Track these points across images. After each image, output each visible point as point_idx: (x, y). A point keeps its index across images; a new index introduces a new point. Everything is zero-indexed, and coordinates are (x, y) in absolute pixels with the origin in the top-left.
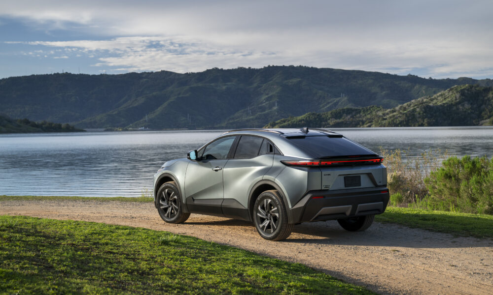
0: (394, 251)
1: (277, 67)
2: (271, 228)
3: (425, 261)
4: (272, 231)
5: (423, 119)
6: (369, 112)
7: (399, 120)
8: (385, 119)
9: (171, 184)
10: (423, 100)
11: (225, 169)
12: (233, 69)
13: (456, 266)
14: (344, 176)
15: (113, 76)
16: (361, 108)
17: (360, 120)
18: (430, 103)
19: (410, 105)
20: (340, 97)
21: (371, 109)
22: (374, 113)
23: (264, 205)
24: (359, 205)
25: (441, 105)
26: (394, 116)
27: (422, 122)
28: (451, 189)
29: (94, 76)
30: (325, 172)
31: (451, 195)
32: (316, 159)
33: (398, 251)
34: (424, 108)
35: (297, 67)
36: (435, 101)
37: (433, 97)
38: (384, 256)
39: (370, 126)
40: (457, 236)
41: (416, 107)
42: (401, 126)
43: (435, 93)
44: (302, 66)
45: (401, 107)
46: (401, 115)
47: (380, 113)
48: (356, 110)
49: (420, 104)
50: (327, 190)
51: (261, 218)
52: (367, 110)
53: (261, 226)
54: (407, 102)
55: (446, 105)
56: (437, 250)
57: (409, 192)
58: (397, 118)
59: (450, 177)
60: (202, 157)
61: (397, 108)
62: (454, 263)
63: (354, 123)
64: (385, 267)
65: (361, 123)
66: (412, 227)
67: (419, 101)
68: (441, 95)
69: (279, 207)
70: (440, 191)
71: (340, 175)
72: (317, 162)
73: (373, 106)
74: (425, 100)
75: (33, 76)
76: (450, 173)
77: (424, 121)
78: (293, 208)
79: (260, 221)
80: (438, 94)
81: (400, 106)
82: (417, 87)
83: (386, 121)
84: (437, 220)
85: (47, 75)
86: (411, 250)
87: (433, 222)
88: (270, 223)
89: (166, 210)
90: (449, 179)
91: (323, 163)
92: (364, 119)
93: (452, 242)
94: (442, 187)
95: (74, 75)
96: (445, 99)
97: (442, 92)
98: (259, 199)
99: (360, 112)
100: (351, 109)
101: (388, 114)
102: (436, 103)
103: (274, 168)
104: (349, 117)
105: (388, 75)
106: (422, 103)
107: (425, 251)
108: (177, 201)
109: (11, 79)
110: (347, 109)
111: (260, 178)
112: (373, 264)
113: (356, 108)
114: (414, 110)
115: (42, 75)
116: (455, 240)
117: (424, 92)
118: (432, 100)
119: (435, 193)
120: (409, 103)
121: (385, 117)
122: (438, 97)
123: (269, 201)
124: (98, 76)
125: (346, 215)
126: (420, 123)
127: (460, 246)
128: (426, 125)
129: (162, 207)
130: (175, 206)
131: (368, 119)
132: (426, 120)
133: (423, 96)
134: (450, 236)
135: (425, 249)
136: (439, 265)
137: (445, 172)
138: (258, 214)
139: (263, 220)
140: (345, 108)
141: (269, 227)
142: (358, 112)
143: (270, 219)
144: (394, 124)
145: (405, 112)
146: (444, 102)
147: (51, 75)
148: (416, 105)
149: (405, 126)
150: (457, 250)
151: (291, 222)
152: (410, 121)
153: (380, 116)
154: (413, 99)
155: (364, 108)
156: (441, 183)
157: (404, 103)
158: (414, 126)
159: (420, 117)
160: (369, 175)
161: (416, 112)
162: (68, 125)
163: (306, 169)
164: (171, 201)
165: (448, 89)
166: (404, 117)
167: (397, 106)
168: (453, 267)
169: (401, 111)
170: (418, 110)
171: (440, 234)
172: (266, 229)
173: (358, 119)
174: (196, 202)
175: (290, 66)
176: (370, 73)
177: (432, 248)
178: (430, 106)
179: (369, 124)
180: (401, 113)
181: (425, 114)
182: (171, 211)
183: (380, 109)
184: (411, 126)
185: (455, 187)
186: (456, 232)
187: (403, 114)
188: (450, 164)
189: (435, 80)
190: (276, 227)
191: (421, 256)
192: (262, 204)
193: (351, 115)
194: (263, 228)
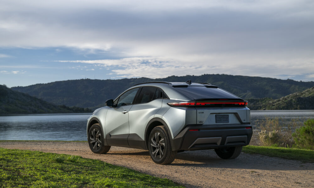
0: (252, 172)
1: (209, 75)
2: (159, 155)
3: (275, 179)
4: (160, 157)
5: (297, 105)
6: (264, 101)
7: (282, 106)
8: (274, 105)
9: (97, 125)
10: (296, 94)
11: (130, 112)
12: (183, 76)
13: (300, 183)
14: (215, 115)
15: (114, 80)
16: (259, 99)
17: (259, 106)
18: (301, 96)
19: (289, 97)
20: (247, 92)
21: (266, 99)
22: (267, 102)
23: (155, 137)
24: (227, 137)
25: (308, 97)
26: (279, 103)
27: (296, 107)
28: (310, 140)
29: (103, 80)
30: (199, 111)
31: (309, 144)
32: (192, 101)
33: (256, 172)
34: (297, 99)
35: (221, 75)
36: (304, 95)
37: (303, 92)
38: (243, 175)
39: (265, 110)
40: (305, 162)
41: (292, 98)
42: (284, 110)
43: (304, 90)
44: (224, 75)
45: (284, 98)
46: (283, 103)
47: (271, 102)
48: (256, 100)
49: (295, 96)
50: (201, 125)
51: (153, 147)
52: (263, 100)
53: (153, 153)
54: (287, 95)
55: (310, 97)
56: (288, 172)
57: (283, 143)
58: (281, 105)
59: (309, 132)
60: (117, 105)
61: (281, 99)
62: (299, 181)
63: (255, 108)
64: (240, 183)
65: (259, 108)
66: (271, 156)
67: (294, 95)
68: (307, 91)
69: (165, 138)
70: (302, 141)
71: (211, 114)
72: (193, 103)
73: (267, 98)
74: (298, 94)
75: (69, 80)
76: (309, 130)
77: (297, 107)
78: (175, 138)
79: (152, 149)
80: (306, 91)
81: (282, 97)
82: (293, 86)
83: (275, 106)
84: (292, 152)
85: (77, 80)
86: (266, 172)
87: (289, 153)
88: (159, 150)
89: (94, 144)
90: (308, 134)
91: (199, 103)
92: (261, 105)
93: (300, 166)
94: (304, 139)
95: (92, 80)
96: (310, 93)
97: (308, 89)
98: (152, 132)
99: (259, 101)
100: (253, 99)
101: (275, 102)
102: (305, 96)
103: (162, 108)
104: (252, 104)
105: (275, 80)
106: (296, 96)
107: (277, 173)
108: (101, 137)
109: (56, 82)
110: (251, 99)
111: (152, 117)
112: (231, 180)
113: (256, 99)
114: (291, 100)
115: (73, 80)
116: (303, 164)
117: (297, 89)
118: (302, 94)
119: (299, 143)
120: (288, 96)
121: (274, 104)
122: (306, 92)
123: (159, 134)
124: (106, 80)
125: (217, 145)
126: (295, 108)
127: (307, 169)
128: (299, 109)
129: (91, 142)
130: (100, 141)
131: (263, 105)
132: (298, 106)
133: (296, 92)
134: (299, 162)
135: (278, 171)
136: (287, 182)
137: (305, 129)
138: (151, 144)
139: (154, 149)
140: (250, 99)
141: (158, 154)
142: (258, 101)
143: (160, 148)
144: (279, 108)
145: (286, 101)
146: (310, 95)
147: (79, 80)
148: (292, 97)
149: (286, 109)
150: (304, 171)
151: (173, 150)
152: (289, 106)
153: (271, 104)
154: (290, 94)
155: (261, 98)
156: (303, 136)
157: (285, 96)
158: (291, 109)
159: (295, 104)
160: (236, 114)
161: (292, 101)
162: (88, 108)
163: (185, 108)
164: (97, 137)
165: (312, 88)
166: (285, 104)
167: (281, 97)
168: (297, 184)
169: (283, 101)
170: (294, 100)
171: (292, 161)
172: (157, 155)
173: (257, 105)
174: (112, 137)
175: (217, 74)
176: (265, 78)
177: (283, 170)
178: (301, 97)
179: (264, 108)
180: (283, 102)
181: (298, 102)
182: (97, 145)
183: (271, 100)
184: (289, 109)
185: (312, 139)
186: (304, 159)
187: (285, 102)
188: (309, 125)
189: (304, 82)
190: (163, 154)
191: (273, 176)
192: (154, 136)
193: (253, 103)
194: (154, 155)
